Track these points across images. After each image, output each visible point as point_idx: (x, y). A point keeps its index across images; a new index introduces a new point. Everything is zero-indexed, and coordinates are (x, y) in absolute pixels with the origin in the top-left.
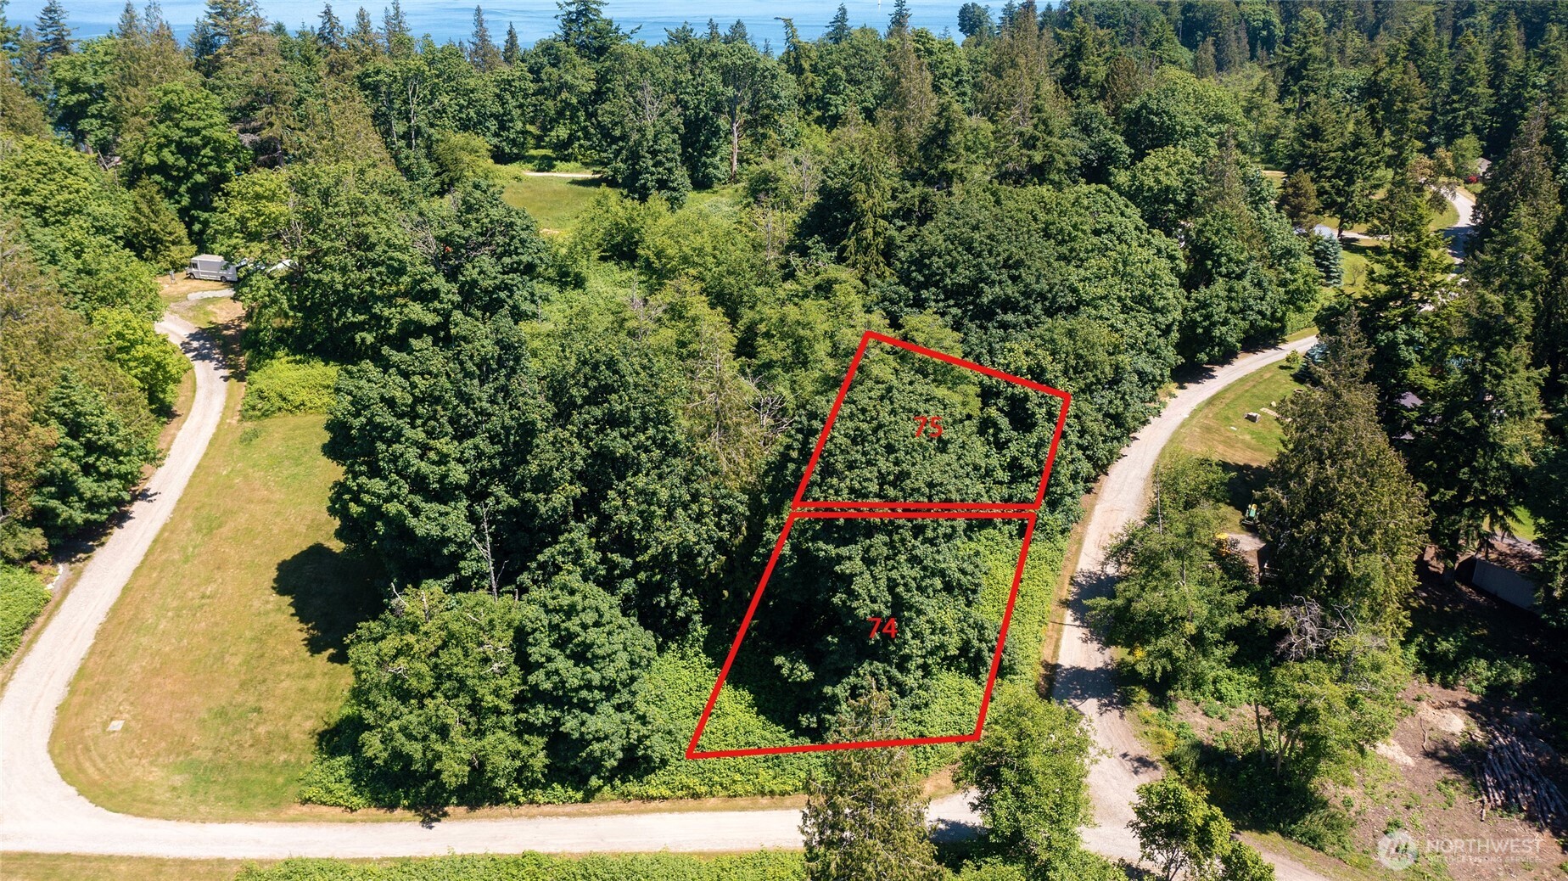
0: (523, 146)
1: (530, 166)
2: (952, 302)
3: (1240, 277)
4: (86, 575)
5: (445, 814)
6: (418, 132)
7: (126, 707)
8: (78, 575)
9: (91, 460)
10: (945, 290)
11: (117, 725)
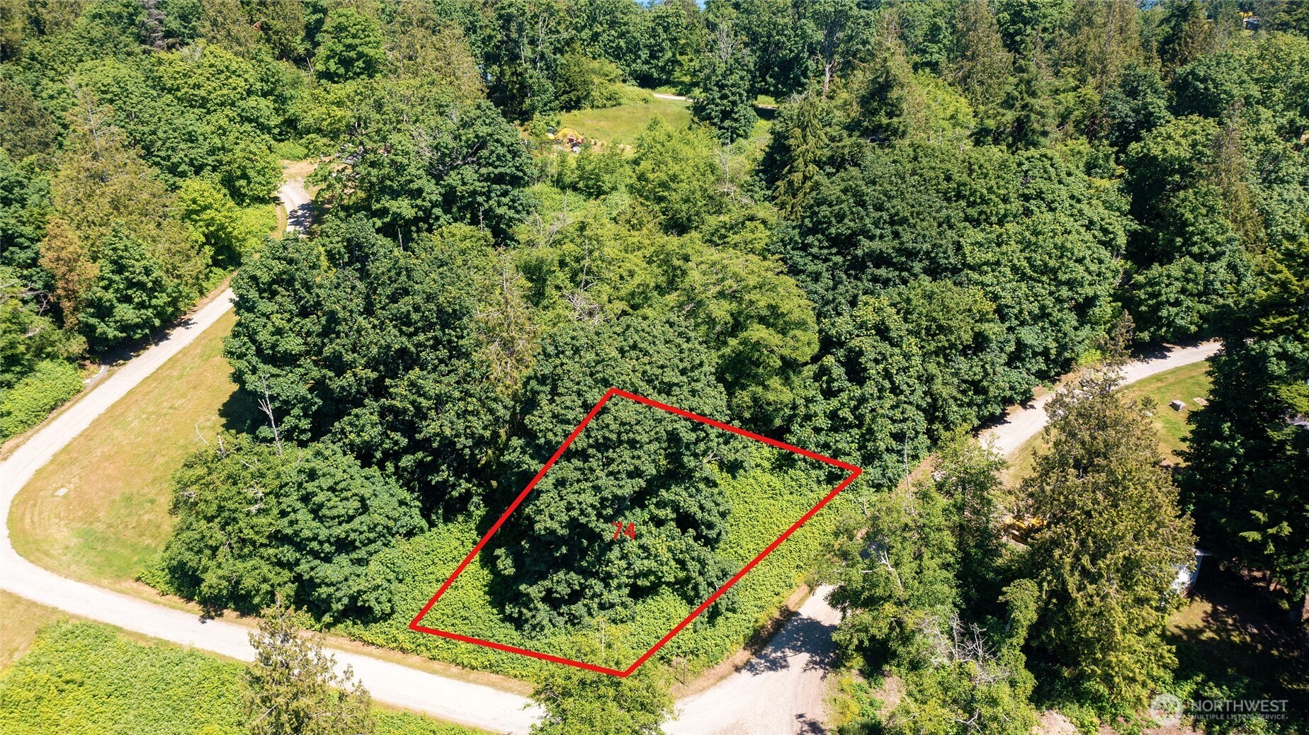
0: (670, 73)
1: (673, 90)
2: (834, 250)
3: (1214, 258)
4: (116, 376)
5: (221, 615)
6: (542, 57)
7: (76, 480)
8: (110, 375)
9: (130, 292)
10: (829, 238)
11: (62, 492)
